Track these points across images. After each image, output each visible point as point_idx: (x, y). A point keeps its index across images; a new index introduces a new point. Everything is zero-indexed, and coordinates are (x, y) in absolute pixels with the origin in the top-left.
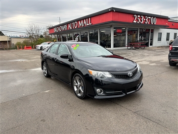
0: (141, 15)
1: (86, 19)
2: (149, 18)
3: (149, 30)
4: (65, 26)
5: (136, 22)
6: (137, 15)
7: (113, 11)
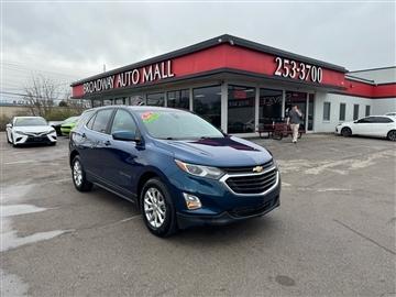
0: (290, 60)
1: (159, 63)
2: (308, 67)
3: (306, 94)
4: (111, 79)
5: (279, 74)
6: (283, 58)
7: (228, 43)
